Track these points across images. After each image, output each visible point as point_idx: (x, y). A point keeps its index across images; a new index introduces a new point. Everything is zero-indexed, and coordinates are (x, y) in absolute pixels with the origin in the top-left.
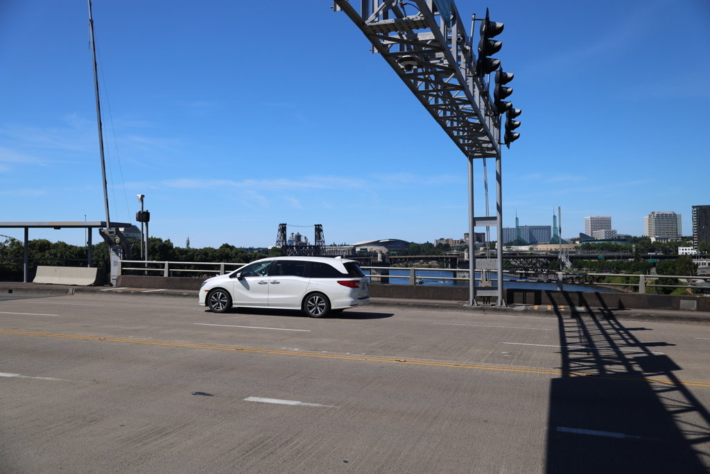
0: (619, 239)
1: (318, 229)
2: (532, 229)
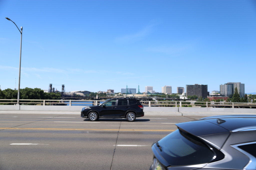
0: (156, 93)
1: (63, 86)
2: (130, 89)
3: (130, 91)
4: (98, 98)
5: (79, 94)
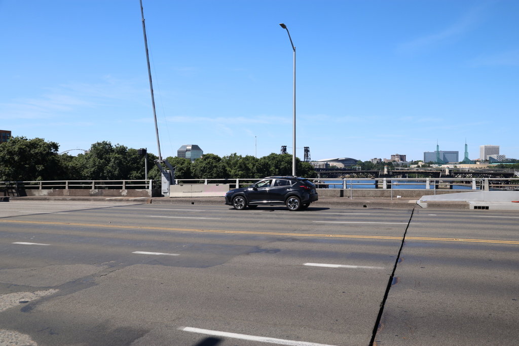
2: (445, 153)
3: (444, 156)
4: (387, 173)
5: (334, 165)
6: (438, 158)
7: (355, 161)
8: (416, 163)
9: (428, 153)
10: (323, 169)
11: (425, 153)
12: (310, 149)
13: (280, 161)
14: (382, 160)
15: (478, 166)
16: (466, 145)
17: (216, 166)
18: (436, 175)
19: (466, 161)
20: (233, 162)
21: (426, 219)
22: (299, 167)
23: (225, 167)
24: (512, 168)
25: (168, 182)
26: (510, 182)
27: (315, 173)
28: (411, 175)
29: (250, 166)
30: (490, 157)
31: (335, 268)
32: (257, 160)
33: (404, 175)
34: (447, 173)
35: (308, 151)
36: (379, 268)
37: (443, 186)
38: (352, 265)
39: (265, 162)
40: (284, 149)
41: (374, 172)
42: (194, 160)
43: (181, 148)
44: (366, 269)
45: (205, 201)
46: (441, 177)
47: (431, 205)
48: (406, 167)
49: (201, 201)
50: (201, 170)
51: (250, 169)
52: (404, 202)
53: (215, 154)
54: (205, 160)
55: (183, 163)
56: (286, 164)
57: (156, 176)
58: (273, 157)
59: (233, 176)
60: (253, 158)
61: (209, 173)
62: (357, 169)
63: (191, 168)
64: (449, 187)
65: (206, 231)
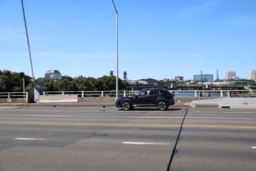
3: (205, 77)
4: (172, 87)
5: (142, 83)
6: (202, 79)
7: (154, 80)
8: (189, 81)
9: (196, 75)
10: (135, 85)
11: (194, 75)
12: (127, 73)
13: (109, 80)
14: (170, 80)
15: (224, 83)
16: (217, 71)
17: (69, 84)
18: (201, 88)
19: (218, 80)
20: (80, 80)
21: (195, 114)
22: (121, 84)
23: (75, 84)
24: (243, 84)
25: (38, 94)
26: (242, 92)
27: (130, 88)
28: (187, 88)
29: (91, 83)
30: (231, 78)
31: (141, 145)
32: (95, 80)
33: (182, 88)
34: (207, 87)
35: (126, 74)
36: (167, 144)
37: (205, 95)
38: (151, 142)
39: (100, 81)
40: (112, 73)
41: (165, 87)
42: (56, 79)
43: (47, 72)
44: (159, 145)
45: (62, 105)
46: (204, 90)
47: (197, 106)
48: (184, 84)
49: (60, 105)
50: (60, 86)
51: (91, 85)
52: (182, 104)
53: (69, 76)
54: (63, 79)
55: (49, 81)
56: (113, 82)
57: (31, 90)
58: (105, 78)
59: (80, 89)
60: (93, 79)
61: (65, 87)
62: (155, 85)
63: (54, 85)
64: (208, 95)
65: (63, 124)
